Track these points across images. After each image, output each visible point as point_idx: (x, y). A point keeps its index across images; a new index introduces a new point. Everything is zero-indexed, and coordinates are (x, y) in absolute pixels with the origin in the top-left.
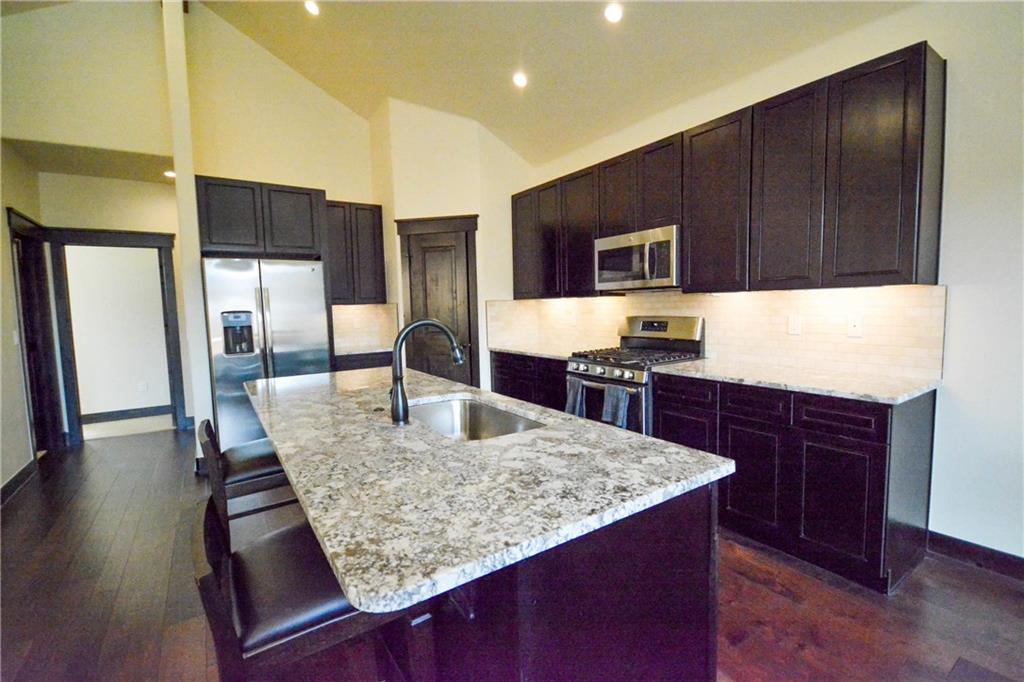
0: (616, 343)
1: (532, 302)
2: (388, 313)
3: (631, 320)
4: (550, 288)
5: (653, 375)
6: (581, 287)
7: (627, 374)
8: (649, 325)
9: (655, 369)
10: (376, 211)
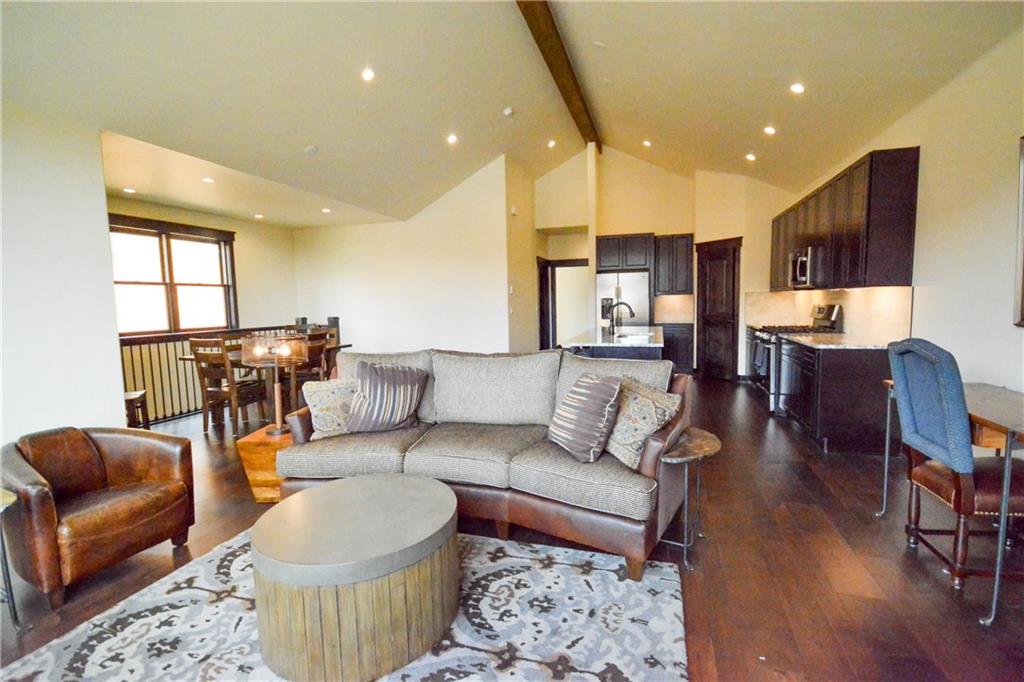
10: (689, 237)
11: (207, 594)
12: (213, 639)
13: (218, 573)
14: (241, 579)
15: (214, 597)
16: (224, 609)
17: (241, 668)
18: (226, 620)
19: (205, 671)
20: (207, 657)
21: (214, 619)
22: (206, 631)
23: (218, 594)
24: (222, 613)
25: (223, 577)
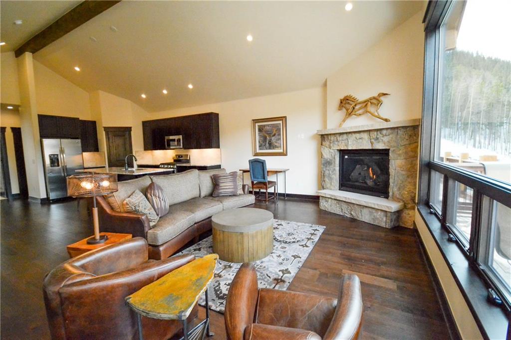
0: (172, 161)
1: (150, 151)
2: (101, 155)
3: (176, 155)
4: (155, 147)
5: (177, 166)
6: (162, 147)
7: (172, 166)
8: (179, 157)
9: (178, 165)
10: (94, 123)
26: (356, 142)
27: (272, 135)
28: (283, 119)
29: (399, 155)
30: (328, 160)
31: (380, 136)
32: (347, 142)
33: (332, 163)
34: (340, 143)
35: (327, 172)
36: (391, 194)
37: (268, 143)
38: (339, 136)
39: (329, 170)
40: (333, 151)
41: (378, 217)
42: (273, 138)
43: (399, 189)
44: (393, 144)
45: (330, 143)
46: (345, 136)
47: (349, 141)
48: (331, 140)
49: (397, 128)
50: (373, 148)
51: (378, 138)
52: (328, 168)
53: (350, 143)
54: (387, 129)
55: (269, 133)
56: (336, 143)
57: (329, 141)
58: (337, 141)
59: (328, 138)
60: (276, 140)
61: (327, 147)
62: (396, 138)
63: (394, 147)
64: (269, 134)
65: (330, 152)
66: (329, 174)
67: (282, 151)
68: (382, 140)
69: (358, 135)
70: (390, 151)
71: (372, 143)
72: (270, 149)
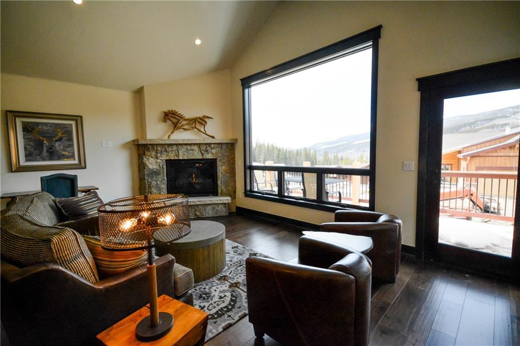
11: (241, 287)
12: (238, 270)
13: (236, 298)
14: (227, 291)
15: (238, 285)
16: (234, 279)
17: (232, 261)
18: (234, 275)
19: (240, 263)
20: (240, 266)
21: (238, 276)
22: (240, 273)
23: (236, 286)
24: (235, 278)
25: (234, 294)
26: (187, 152)
27: (54, 139)
28: (78, 119)
29: (224, 163)
30: (155, 170)
31: (209, 148)
32: (177, 152)
33: (160, 173)
34: (170, 154)
35: (154, 183)
36: (220, 191)
37: (48, 151)
38: (168, 147)
39: (156, 181)
40: (160, 161)
41: (220, 209)
42: (57, 144)
43: (226, 187)
44: (220, 155)
45: (157, 153)
46: (175, 148)
47: (179, 151)
48: (157, 150)
49: (222, 144)
50: (204, 158)
51: (207, 150)
52: (154, 179)
53: (180, 154)
54: (214, 144)
55: (48, 135)
56: (165, 153)
57: (155, 151)
58: (166, 151)
59: (154, 149)
60: (64, 147)
61: (152, 157)
62: (221, 150)
63: (220, 157)
64: (50, 138)
65: (157, 162)
66: (157, 184)
67: (76, 162)
68: (211, 152)
69: (189, 147)
70: (218, 160)
71: (202, 154)
72: (51, 159)
